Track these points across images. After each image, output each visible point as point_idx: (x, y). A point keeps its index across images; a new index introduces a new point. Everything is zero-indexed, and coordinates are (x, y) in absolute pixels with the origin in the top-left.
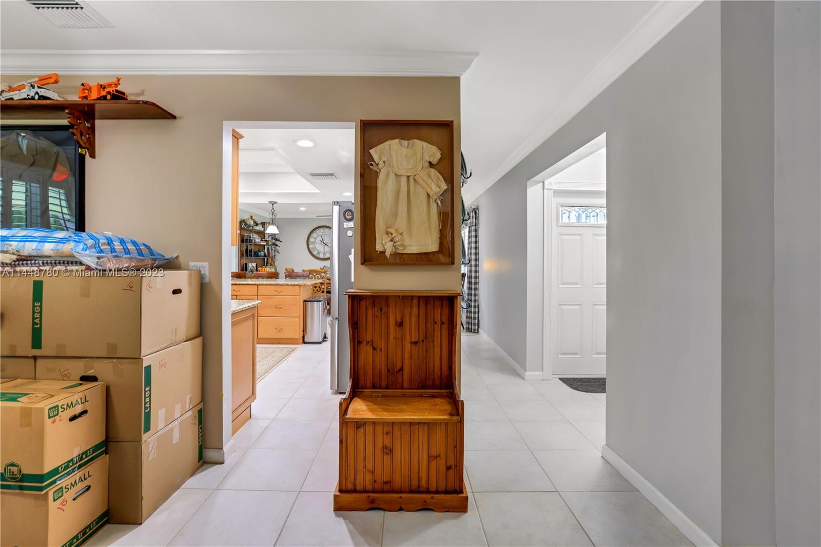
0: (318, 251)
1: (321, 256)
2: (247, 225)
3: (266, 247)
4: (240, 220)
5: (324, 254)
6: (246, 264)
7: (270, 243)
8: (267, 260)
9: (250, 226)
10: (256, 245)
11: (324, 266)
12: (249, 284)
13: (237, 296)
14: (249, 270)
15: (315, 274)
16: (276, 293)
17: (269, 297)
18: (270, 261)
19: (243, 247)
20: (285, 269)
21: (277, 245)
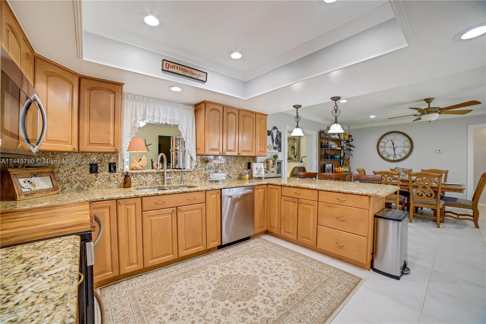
0: (388, 154)
1: (391, 158)
2: (325, 134)
3: (342, 152)
4: (319, 131)
5: (395, 156)
6: (324, 165)
7: (345, 148)
8: (344, 161)
9: (327, 135)
10: (332, 149)
11: (396, 168)
12: (309, 188)
13: (298, 199)
14: (326, 169)
15: (386, 176)
16: (338, 202)
17: (330, 205)
18: (345, 162)
19: (322, 152)
20: (358, 170)
21: (350, 150)
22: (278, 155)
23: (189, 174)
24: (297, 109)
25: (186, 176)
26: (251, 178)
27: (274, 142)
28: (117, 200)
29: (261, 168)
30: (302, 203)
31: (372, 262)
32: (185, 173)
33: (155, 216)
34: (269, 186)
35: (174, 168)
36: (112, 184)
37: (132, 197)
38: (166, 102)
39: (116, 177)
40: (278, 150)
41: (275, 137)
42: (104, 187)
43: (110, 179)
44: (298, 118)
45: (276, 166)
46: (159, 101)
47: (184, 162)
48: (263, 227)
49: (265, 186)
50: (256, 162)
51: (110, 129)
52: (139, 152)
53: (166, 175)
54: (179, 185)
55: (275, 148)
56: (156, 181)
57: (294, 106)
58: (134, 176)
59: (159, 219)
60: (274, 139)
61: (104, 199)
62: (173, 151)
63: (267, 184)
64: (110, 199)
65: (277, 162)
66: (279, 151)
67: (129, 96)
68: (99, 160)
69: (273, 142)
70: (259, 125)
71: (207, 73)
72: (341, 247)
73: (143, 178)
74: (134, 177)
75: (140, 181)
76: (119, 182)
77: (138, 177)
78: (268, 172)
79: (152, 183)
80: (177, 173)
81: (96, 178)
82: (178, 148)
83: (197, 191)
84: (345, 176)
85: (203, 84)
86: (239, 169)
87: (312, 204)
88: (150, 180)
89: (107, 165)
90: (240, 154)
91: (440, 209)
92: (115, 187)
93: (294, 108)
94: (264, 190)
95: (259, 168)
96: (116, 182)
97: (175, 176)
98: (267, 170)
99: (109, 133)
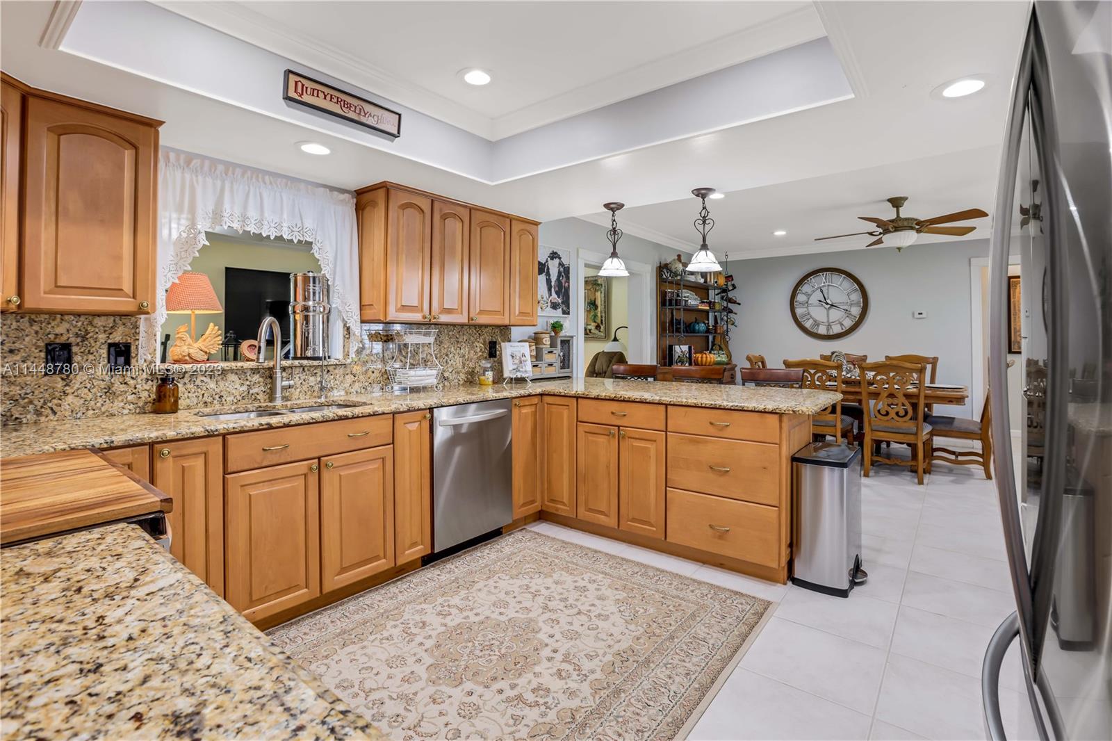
0: (815, 321)
1: (822, 330)
2: (671, 272)
3: (711, 315)
4: (659, 265)
5: (829, 327)
6: (671, 348)
7: (717, 307)
8: (715, 338)
9: (676, 274)
10: (689, 310)
11: (833, 353)
12: (645, 400)
13: (619, 427)
14: (676, 357)
15: (812, 371)
16: (712, 430)
17: (694, 439)
18: (718, 341)
19: (665, 314)
20: (748, 358)
21: (730, 311)
22: (562, 323)
23: (340, 371)
24: (614, 212)
25: (332, 377)
26: (499, 379)
27: (553, 289)
28: (152, 445)
29: (523, 355)
30: (629, 438)
31: (791, 564)
32: (331, 368)
33: (262, 484)
34: (547, 399)
35: (299, 355)
36: (116, 404)
37: (196, 435)
38: (279, 180)
39: (132, 382)
40: (562, 309)
41: (554, 278)
42: (91, 412)
43: (113, 389)
44: (614, 234)
45: (558, 351)
46: (260, 175)
47: (326, 341)
48: (533, 502)
49: (535, 400)
50: (510, 341)
51: (121, 248)
52: (197, 312)
53: (279, 375)
54: (315, 403)
55: (554, 306)
56: (251, 392)
57: (607, 206)
58: (186, 380)
59: (271, 493)
60: (553, 284)
61: (116, 444)
62: (298, 311)
63: (541, 395)
64: (131, 443)
65: (561, 341)
66: (564, 312)
67: (172, 156)
68: (77, 335)
69: (550, 289)
70: (518, 248)
71: (400, 115)
72: (722, 535)
73: (212, 385)
74: (187, 382)
75: (203, 394)
76: (140, 398)
77: (198, 382)
78: (540, 365)
79: (239, 398)
80: (308, 370)
81: (67, 388)
82: (311, 303)
83: (372, 413)
84: (722, 371)
85: (389, 143)
86: (467, 357)
87: (654, 439)
88: (234, 391)
89: (102, 351)
90: (473, 320)
91: (924, 443)
92: (126, 412)
93: (606, 210)
94: (533, 408)
95: (518, 355)
96: (131, 398)
97: (303, 378)
98: (537, 361)
99: (118, 258)
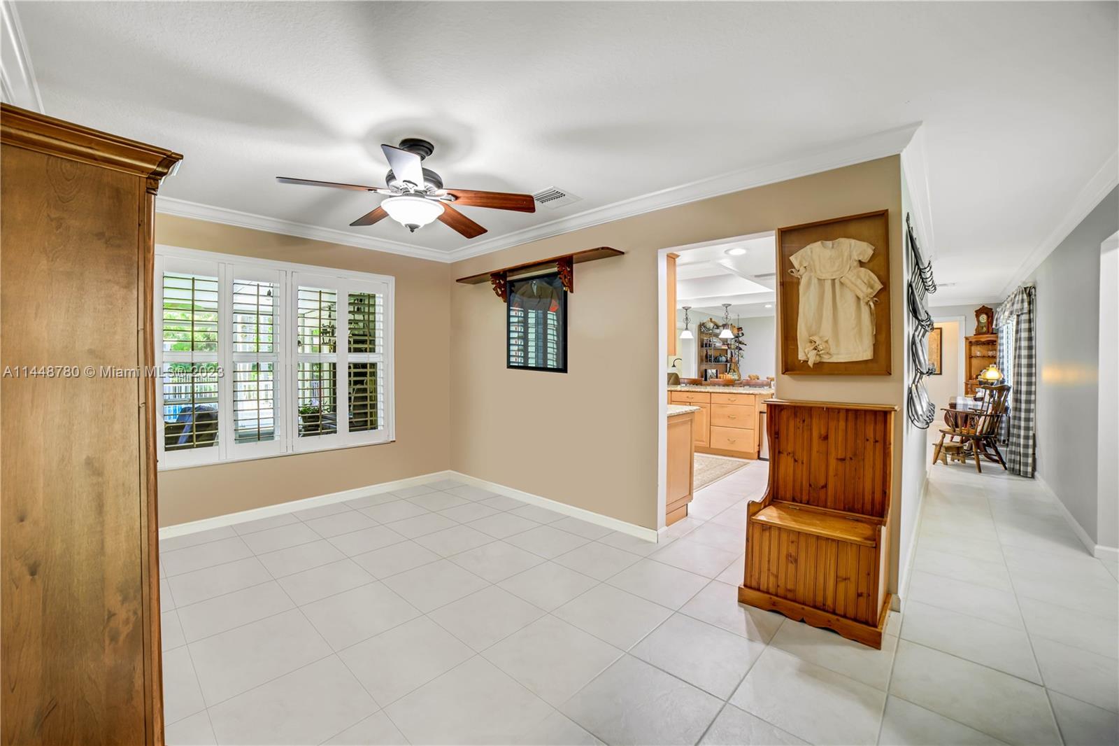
2: (707, 328)
3: (729, 351)
4: (700, 324)
6: (706, 371)
7: (732, 347)
8: (731, 365)
9: (709, 329)
10: (716, 349)
14: (708, 376)
18: (732, 367)
19: (703, 352)
20: (749, 377)
21: (740, 349)
